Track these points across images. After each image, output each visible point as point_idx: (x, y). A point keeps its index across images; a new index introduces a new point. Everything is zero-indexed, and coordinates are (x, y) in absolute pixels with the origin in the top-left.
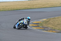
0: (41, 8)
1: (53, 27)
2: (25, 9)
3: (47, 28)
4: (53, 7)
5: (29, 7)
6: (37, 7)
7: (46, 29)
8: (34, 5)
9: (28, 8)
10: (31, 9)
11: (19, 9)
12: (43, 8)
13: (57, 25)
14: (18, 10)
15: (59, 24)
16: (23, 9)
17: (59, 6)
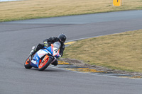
0: (64, 16)
1: (91, 59)
2: (26, 19)
3: (77, 62)
4: (90, 14)
5: (35, 14)
6: (53, 15)
7: (75, 64)
8: (46, 10)
9: (33, 16)
10: (41, 18)
11: (13, 18)
12: (67, 16)
13: (101, 54)
14: (9, 21)
15: (105, 54)
16: (22, 20)
17: (106, 10)
